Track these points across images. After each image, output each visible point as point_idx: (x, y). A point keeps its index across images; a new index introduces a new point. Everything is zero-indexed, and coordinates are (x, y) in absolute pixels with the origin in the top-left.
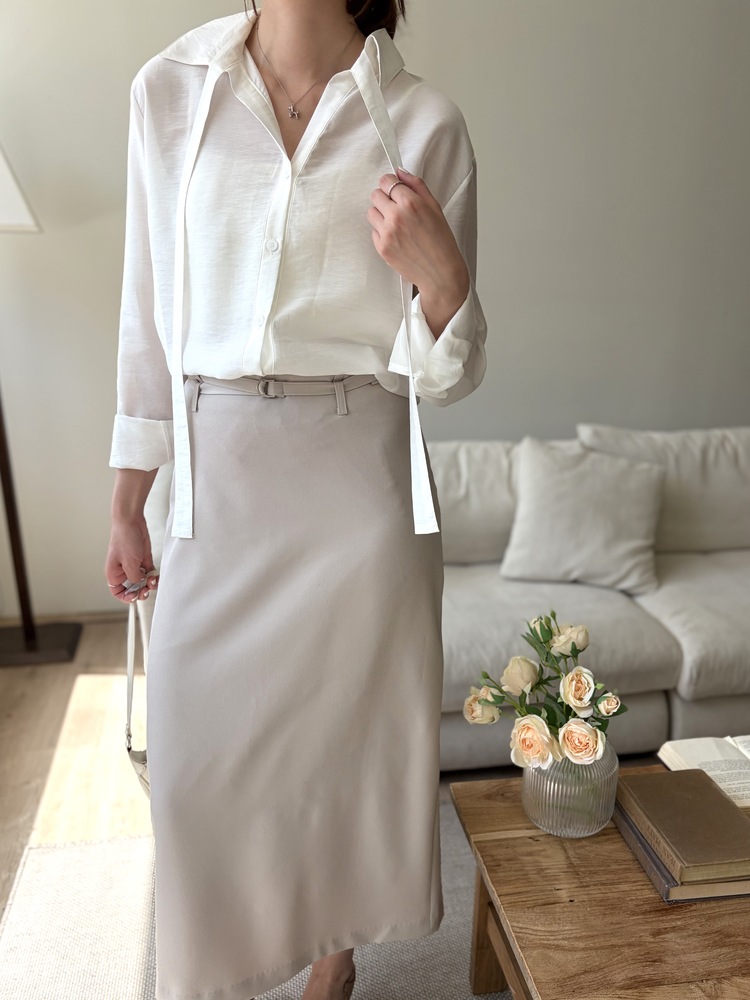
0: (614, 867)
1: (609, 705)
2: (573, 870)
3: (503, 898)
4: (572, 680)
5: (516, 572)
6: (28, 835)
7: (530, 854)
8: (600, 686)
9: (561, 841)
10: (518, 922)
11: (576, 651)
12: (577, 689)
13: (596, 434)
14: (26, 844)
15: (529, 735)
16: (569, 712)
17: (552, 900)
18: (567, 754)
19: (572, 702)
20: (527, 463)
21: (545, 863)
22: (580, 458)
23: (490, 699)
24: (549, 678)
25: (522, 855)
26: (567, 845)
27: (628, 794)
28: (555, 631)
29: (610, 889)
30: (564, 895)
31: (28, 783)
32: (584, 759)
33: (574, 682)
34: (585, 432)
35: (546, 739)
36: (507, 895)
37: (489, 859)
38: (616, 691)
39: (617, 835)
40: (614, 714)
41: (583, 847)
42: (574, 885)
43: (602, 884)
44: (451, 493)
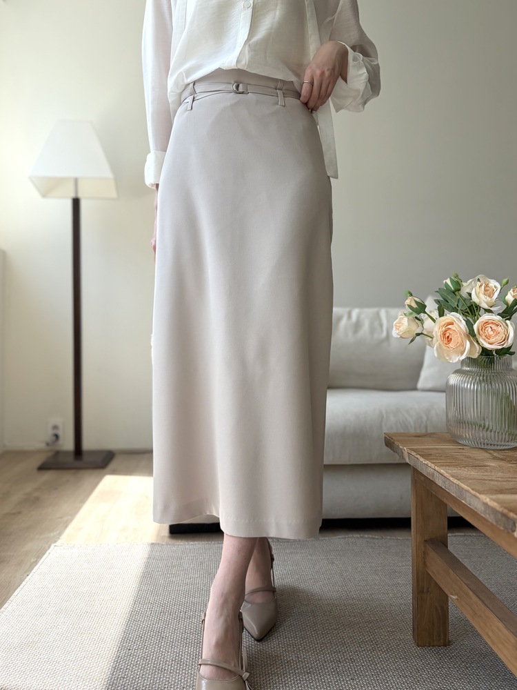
44: (376, 336)
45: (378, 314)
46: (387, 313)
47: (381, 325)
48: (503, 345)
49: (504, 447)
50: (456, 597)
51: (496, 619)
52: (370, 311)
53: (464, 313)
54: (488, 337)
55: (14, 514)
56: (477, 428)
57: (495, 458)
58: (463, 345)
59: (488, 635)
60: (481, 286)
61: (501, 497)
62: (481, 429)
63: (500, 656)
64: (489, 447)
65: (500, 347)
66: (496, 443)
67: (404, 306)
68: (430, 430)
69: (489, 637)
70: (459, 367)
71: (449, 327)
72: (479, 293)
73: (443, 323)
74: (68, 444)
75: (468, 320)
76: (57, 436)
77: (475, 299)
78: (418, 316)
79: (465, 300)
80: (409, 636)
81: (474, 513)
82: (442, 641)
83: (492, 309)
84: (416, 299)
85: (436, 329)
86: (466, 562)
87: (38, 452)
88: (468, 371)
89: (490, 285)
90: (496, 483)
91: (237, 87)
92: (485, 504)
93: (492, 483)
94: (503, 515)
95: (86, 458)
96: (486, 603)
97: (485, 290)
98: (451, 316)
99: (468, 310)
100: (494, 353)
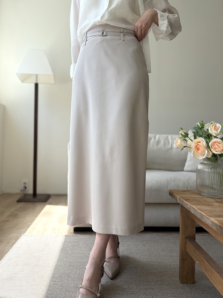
44: (166, 147)
45: (167, 137)
46: (171, 137)
47: (169, 142)
48: (222, 152)
49: (221, 197)
50: (199, 262)
51: (216, 272)
52: (164, 136)
53: (205, 138)
54: (215, 149)
55: (6, 221)
56: (210, 188)
57: (217, 202)
58: (204, 152)
59: (212, 279)
60: (213, 126)
61: (219, 219)
62: (211, 189)
63: (217, 288)
64: (215, 197)
65: (221, 153)
66: (218, 195)
67: (178, 134)
68: (189, 189)
69: (213, 280)
70: (202, 161)
71: (199, 144)
72: (212, 129)
73: (196, 142)
74: (30, 191)
75: (207, 141)
76: (25, 187)
77: (210, 131)
78: (185, 139)
79: (206, 132)
80: (178, 279)
81: (207, 226)
82: (192, 281)
83: (217, 136)
84: (184, 131)
85: (193, 144)
86: (203, 247)
87: (17, 194)
88: (206, 163)
89: (217, 126)
90: (217, 213)
91: (103, 33)
92: (212, 222)
93: (216, 212)
94: (220, 227)
95: (38, 197)
96: (212, 265)
97: (215, 128)
98: (199, 139)
99: (207, 137)
100: (218, 156)
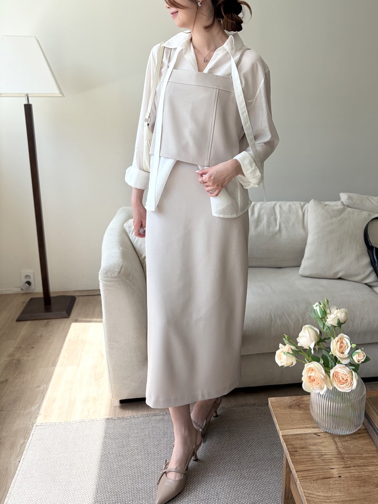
0: (365, 455)
1: (359, 357)
2: (341, 456)
3: (299, 473)
4: (338, 342)
5: (307, 273)
6: (37, 418)
7: (314, 445)
8: (354, 346)
9: (333, 436)
10: (308, 490)
11: (340, 324)
12: (341, 347)
13: (349, 198)
14: (35, 423)
15: (313, 374)
16: (336, 361)
17: (328, 476)
18: (335, 386)
19: (338, 355)
20: (312, 213)
21: (324, 450)
22: (342, 211)
23: (291, 352)
24: (325, 339)
25: (310, 445)
26: (337, 439)
27: (372, 410)
28: (328, 311)
29: (363, 469)
30: (335, 472)
31: (39, 387)
32: (345, 389)
33: (339, 343)
34: (344, 197)
35: (323, 376)
36: (301, 471)
37: (290, 446)
38: (363, 349)
39: (367, 434)
40: (362, 362)
41: (346, 441)
42: (342, 466)
43: (358, 466)
44: (271, 229)
47: (276, 220)
76: (29, 283)
